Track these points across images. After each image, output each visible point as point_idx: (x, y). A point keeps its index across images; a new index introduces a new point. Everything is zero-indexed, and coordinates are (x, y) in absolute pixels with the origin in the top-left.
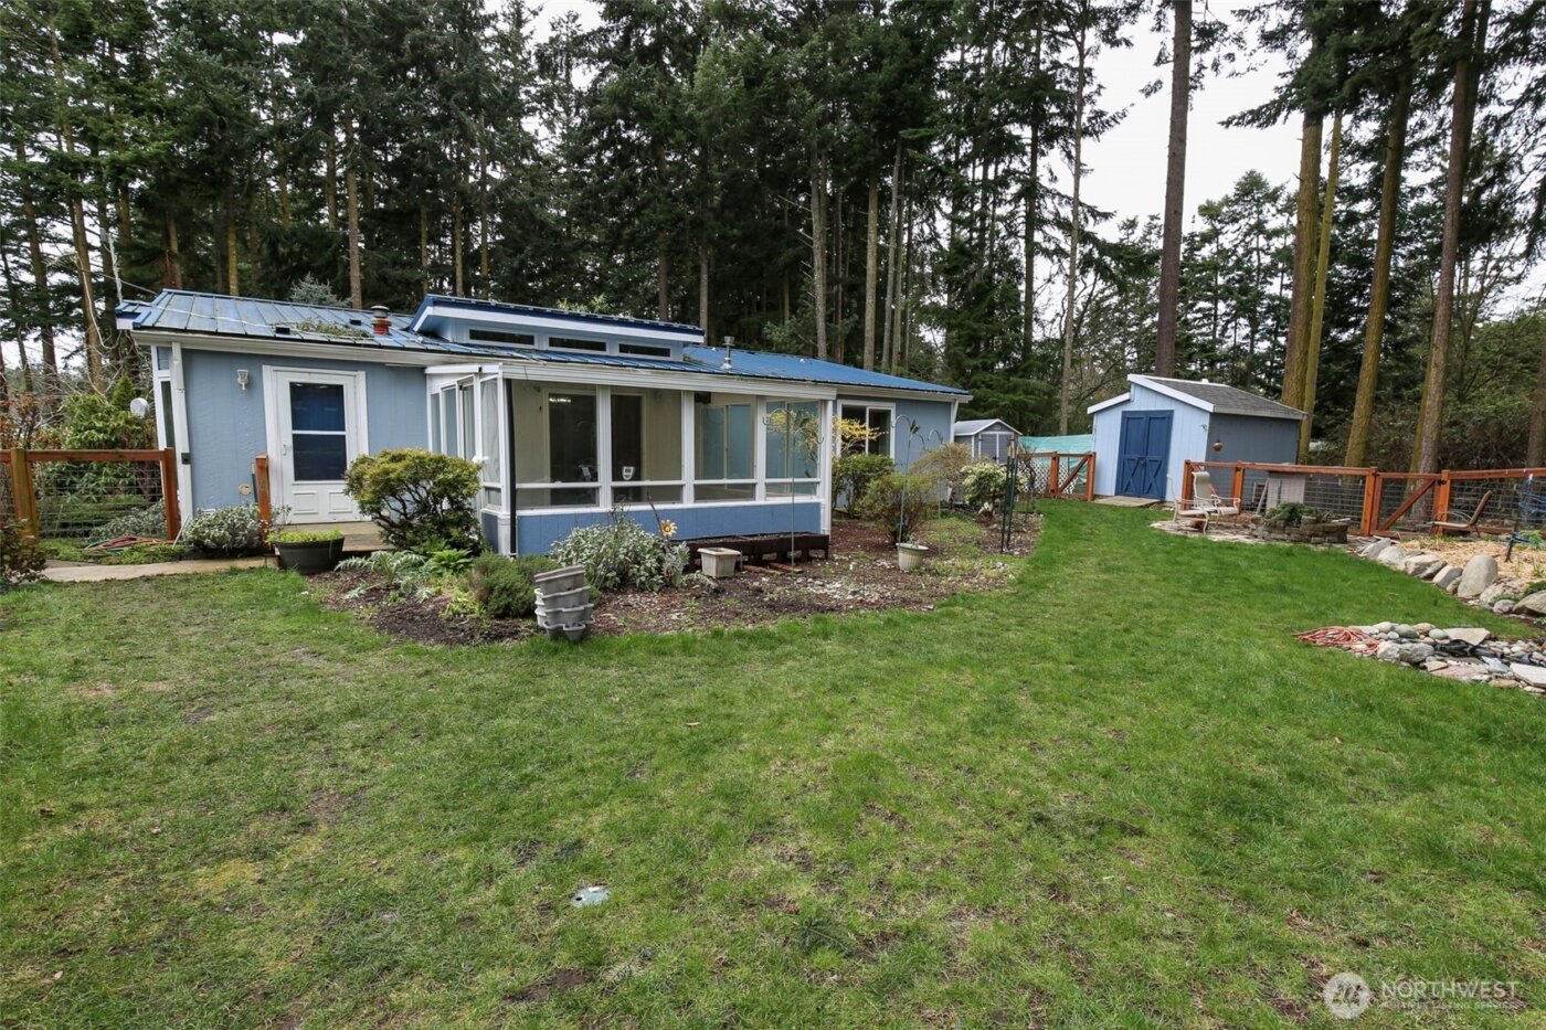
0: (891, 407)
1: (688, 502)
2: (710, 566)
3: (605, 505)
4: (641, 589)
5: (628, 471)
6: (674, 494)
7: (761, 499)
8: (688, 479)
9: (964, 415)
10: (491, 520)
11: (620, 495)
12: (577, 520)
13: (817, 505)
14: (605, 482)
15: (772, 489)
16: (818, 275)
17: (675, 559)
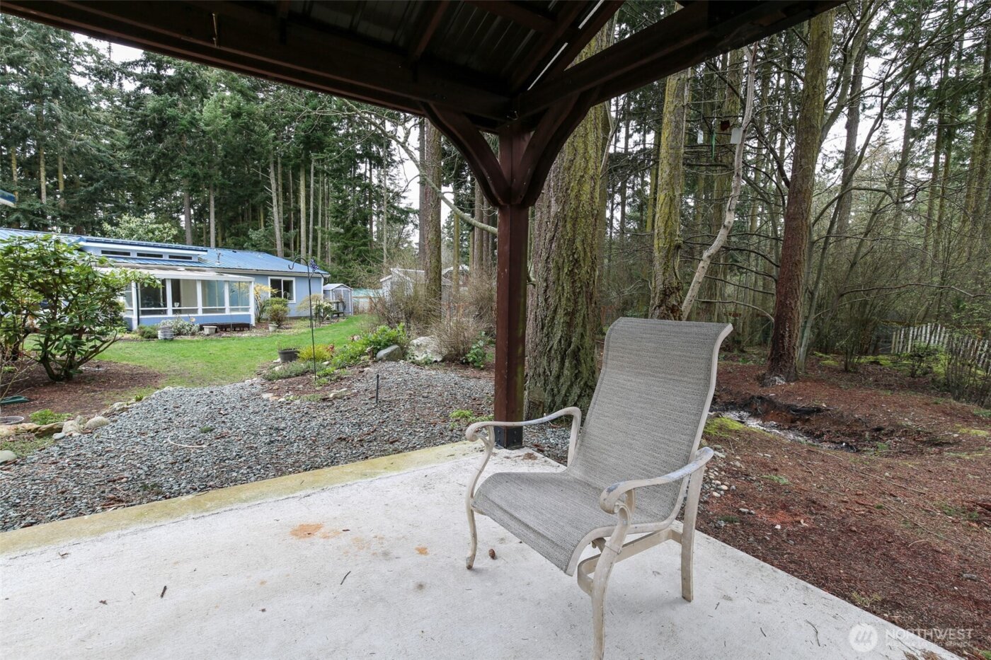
0: (294, 279)
1: (200, 313)
2: (206, 331)
3: (170, 314)
4: (185, 334)
5: (177, 304)
6: (195, 311)
7: (227, 313)
8: (200, 306)
9: (326, 281)
10: (130, 320)
11: (175, 312)
12: (163, 318)
13: (250, 315)
14: (170, 307)
15: (232, 310)
16: (275, 209)
17: (195, 328)
